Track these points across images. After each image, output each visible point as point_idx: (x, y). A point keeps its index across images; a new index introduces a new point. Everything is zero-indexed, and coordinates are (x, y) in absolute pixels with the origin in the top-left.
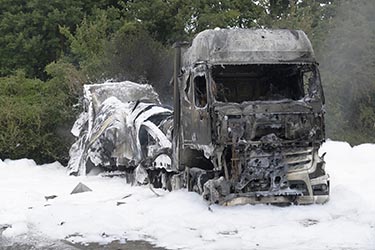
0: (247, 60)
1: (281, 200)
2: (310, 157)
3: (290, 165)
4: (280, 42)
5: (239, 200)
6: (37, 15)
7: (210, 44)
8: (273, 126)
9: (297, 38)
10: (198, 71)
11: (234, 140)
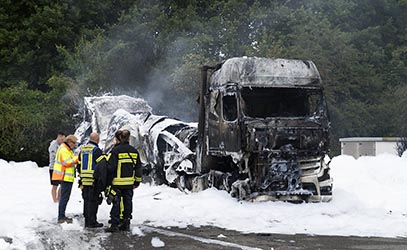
0: (269, 84)
1: (296, 198)
2: (319, 164)
3: (303, 170)
4: (296, 70)
5: (263, 198)
6: (31, 32)
7: (240, 69)
8: (290, 138)
9: (309, 67)
10: (228, 91)
11: (260, 148)
